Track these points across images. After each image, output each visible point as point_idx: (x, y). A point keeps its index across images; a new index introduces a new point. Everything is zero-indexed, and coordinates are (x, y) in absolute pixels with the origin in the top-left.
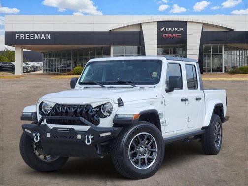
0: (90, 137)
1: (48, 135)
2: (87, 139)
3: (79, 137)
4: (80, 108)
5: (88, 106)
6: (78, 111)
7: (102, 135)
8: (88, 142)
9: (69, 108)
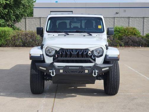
0: (96, 71)
1: (61, 71)
2: (94, 73)
3: (86, 71)
4: (81, 51)
5: (87, 50)
6: (80, 53)
7: (103, 70)
8: (95, 74)
9: (73, 51)
